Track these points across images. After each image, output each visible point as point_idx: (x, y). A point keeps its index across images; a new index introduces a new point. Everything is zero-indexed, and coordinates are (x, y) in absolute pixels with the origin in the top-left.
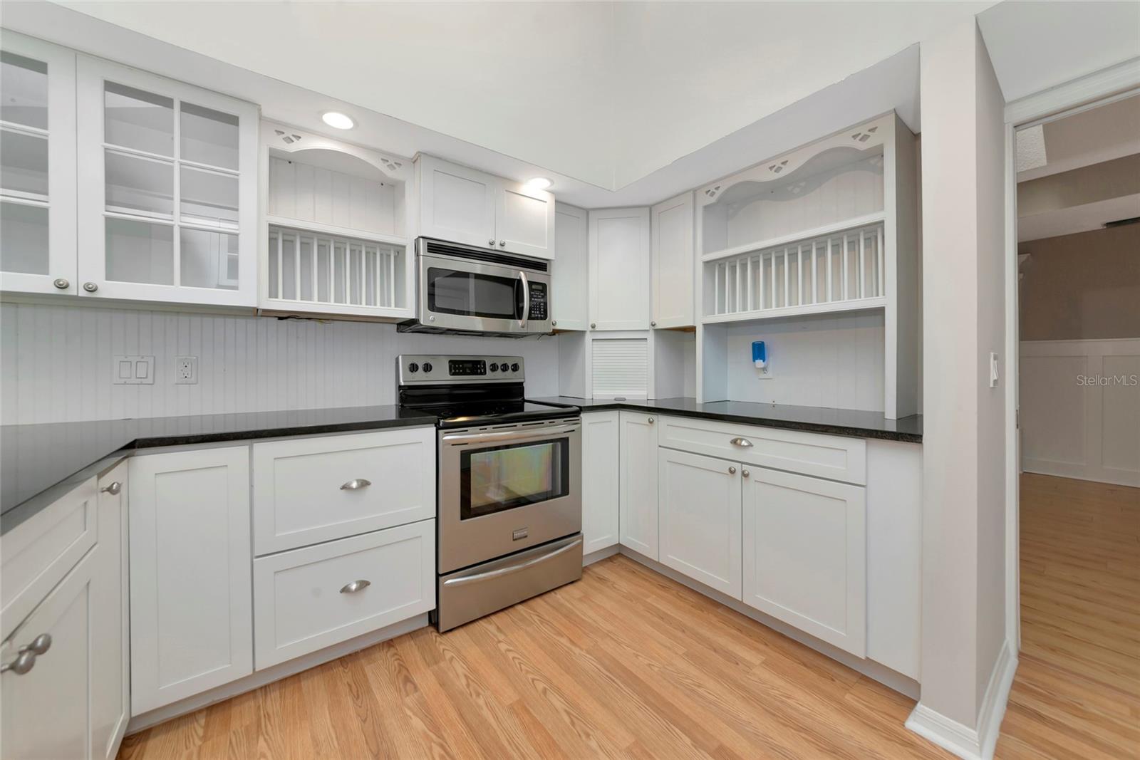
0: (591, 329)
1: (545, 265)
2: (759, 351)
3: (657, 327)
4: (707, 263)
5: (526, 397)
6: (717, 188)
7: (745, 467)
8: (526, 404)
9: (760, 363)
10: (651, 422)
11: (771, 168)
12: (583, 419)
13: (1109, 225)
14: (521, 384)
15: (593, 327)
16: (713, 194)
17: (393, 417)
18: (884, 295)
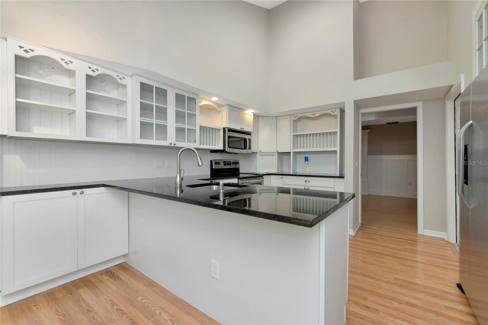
0: (259, 152)
1: (250, 133)
2: (306, 159)
3: (279, 152)
4: (293, 135)
5: (240, 172)
6: (297, 116)
7: (308, 187)
8: (240, 174)
9: (307, 162)
10: (282, 178)
11: (312, 114)
12: (264, 178)
13: (388, 123)
14: (238, 168)
15: (260, 151)
16: (296, 117)
17: (209, 178)
18: (337, 147)
